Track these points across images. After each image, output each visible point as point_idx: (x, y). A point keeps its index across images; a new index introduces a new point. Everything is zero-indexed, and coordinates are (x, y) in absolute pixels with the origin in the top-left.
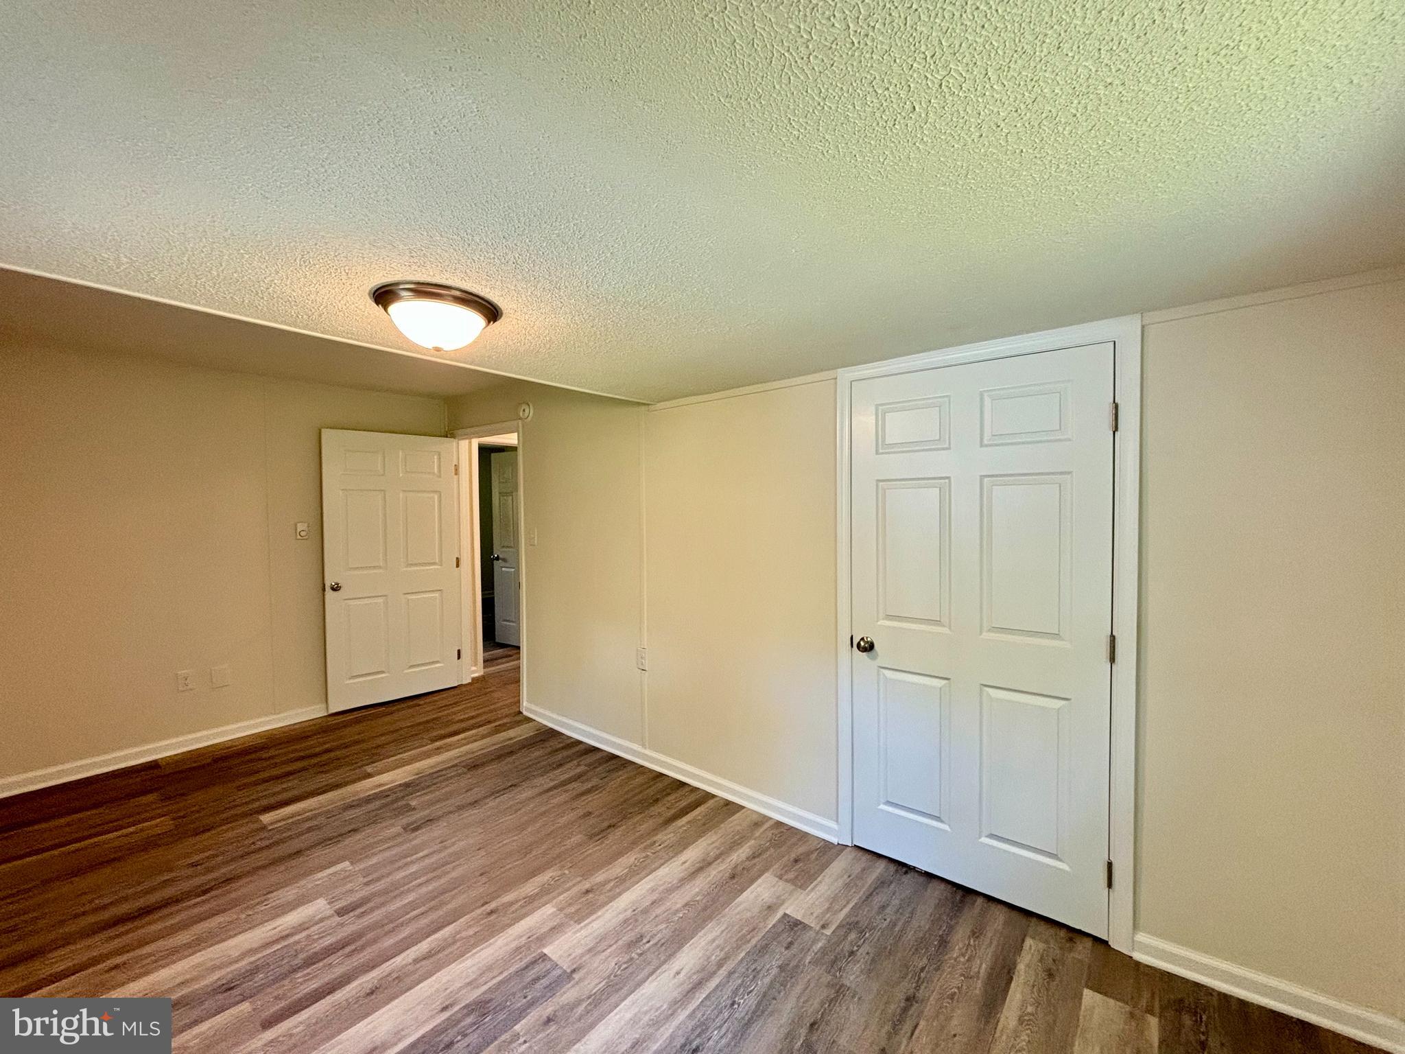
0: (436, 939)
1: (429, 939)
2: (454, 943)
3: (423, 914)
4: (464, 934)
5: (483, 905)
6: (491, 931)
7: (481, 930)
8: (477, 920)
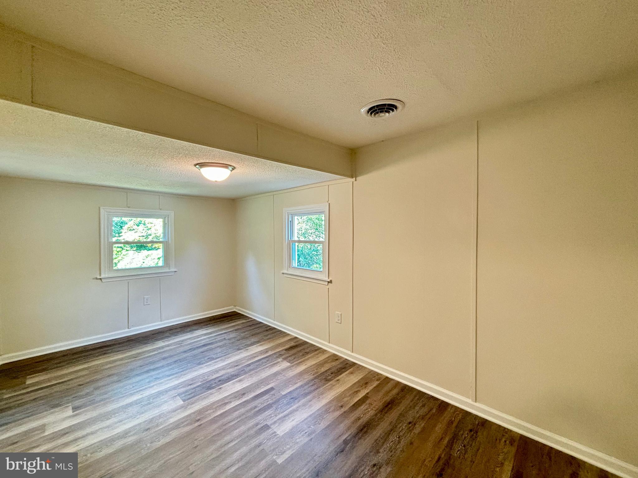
0: (223, 410)
1: (225, 410)
2: (216, 408)
3: (229, 422)
4: (212, 411)
5: (201, 425)
6: (200, 412)
7: (205, 412)
8: (205, 417)
